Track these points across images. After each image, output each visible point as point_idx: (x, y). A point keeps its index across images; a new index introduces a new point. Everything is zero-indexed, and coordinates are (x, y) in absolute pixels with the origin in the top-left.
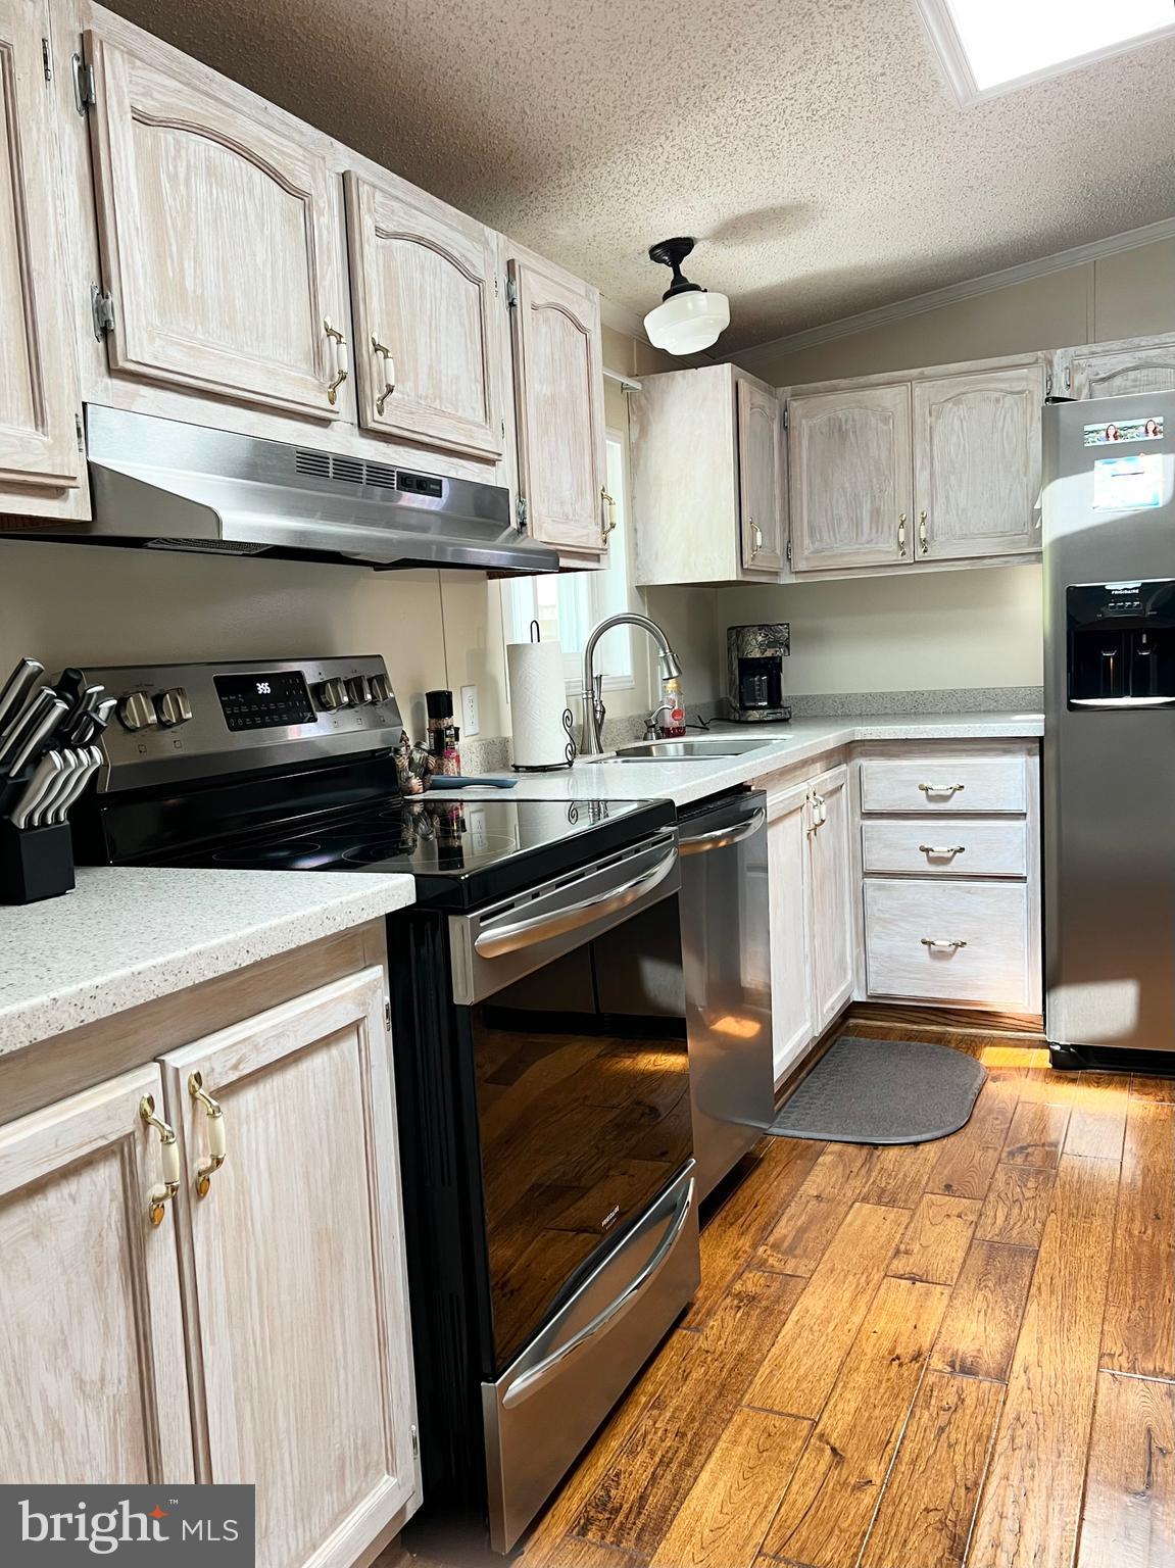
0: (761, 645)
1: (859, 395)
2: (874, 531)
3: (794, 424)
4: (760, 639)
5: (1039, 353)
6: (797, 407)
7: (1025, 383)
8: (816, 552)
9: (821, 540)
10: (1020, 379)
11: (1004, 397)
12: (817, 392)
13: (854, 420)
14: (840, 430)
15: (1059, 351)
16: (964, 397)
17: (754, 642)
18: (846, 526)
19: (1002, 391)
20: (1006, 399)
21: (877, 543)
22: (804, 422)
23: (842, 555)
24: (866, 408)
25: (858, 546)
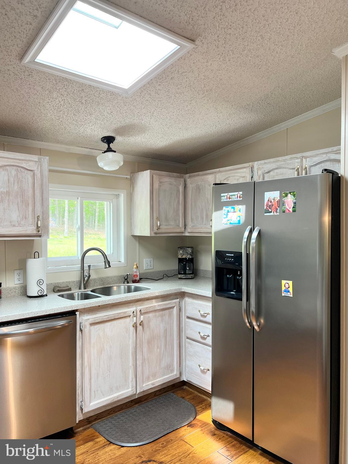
0: (181, 254)
1: (203, 177)
2: (206, 221)
3: (188, 186)
4: (181, 252)
5: (250, 163)
6: (189, 181)
7: (245, 174)
8: (193, 226)
9: (194, 223)
10: (243, 172)
11: (240, 178)
12: (194, 176)
13: (202, 185)
14: (199, 188)
15: (256, 162)
16: (229, 178)
17: (179, 253)
18: (200, 219)
19: (239, 176)
20: (240, 179)
21: (207, 225)
22: (190, 185)
23: (198, 228)
24: (204, 181)
25: (202, 226)
